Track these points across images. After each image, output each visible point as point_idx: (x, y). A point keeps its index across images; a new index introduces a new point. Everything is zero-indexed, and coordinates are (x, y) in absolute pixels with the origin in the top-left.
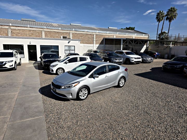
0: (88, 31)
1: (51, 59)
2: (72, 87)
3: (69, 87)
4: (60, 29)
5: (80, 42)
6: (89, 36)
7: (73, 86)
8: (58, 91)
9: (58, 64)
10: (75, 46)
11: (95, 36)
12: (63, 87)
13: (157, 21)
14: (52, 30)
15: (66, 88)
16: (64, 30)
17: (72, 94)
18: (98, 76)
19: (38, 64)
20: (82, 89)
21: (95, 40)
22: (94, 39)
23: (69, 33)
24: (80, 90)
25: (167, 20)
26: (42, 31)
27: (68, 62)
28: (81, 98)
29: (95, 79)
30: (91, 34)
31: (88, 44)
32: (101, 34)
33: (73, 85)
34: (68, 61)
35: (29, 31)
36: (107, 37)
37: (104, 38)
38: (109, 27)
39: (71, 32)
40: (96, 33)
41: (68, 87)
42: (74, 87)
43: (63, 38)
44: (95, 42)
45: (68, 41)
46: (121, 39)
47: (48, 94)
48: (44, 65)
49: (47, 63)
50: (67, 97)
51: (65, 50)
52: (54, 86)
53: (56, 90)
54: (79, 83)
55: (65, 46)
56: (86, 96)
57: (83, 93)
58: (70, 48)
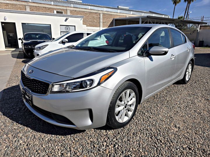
0: (92, 8)
1: (38, 41)
2: (91, 84)
4: (52, 4)
5: (82, 20)
6: (94, 16)
7: (95, 84)
9: (48, 45)
10: (75, 26)
11: (101, 15)
12: (56, 88)
13: (174, 4)
14: (40, 5)
15: (68, 92)
16: (58, 6)
18: (166, 50)
19: (19, 51)
20: (123, 93)
21: (101, 21)
22: (101, 19)
23: (66, 10)
25: (185, 2)
26: (25, 6)
30: (96, 13)
32: (111, 13)
35: (5, 4)
36: (117, 18)
37: (113, 20)
38: (118, 7)
39: (68, 8)
40: (103, 12)
41: (75, 88)
42: (99, 84)
43: (57, 13)
44: (101, 24)
45: (65, 18)
46: (139, 18)
47: (14, 108)
48: (25, 50)
49: (30, 46)
50: (73, 124)
51: (61, 32)
52: (27, 85)
53: (31, 98)
54: (116, 70)
55: (60, 25)
56: (131, 111)
57: (126, 103)
58: (69, 29)
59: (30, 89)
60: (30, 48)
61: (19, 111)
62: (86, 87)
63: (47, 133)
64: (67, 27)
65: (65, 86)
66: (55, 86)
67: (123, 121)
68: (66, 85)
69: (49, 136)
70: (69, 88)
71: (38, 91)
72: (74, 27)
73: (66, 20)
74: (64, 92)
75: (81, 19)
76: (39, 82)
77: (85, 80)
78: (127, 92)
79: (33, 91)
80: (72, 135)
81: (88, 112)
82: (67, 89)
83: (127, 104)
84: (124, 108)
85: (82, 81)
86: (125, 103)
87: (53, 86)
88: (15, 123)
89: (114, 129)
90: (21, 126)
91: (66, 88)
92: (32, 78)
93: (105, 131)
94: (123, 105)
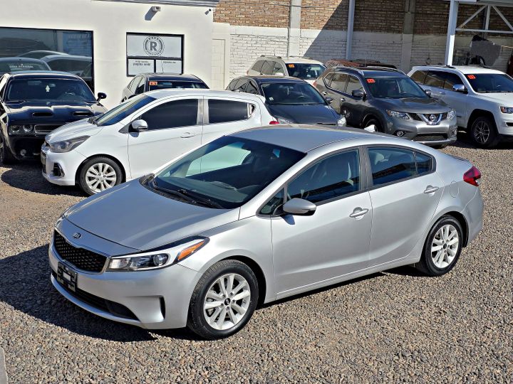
1: (52, 108)
2: (165, 262)
3: (151, 262)
5: (211, 13)
7: (171, 261)
8: (86, 282)
9: (87, 137)
10: (182, 36)
12: (115, 264)
15: (131, 270)
17: (162, 300)
18: (312, 206)
20: (222, 279)
21: (297, 1)
24: (210, 281)
27: (144, 123)
28: (216, 326)
29: (292, 222)
31: (257, 24)
33: (173, 253)
34: (143, 117)
41: (143, 265)
42: (176, 261)
44: (296, 13)
45: (148, 7)
47: (30, 300)
48: (10, 140)
49: (27, 127)
50: (136, 318)
51: (128, 58)
52: (68, 256)
53: (75, 277)
54: (207, 240)
55: (128, 33)
56: (241, 314)
57: (227, 297)
58: (158, 47)
59: (74, 263)
60: (27, 135)
61: (42, 304)
62: (158, 265)
63: (95, 335)
64: (154, 39)
65: (128, 262)
66: (114, 261)
67: (221, 327)
68: (130, 261)
69: (97, 341)
70: (134, 265)
71: (87, 267)
72: (180, 38)
73: (151, 14)
74: (126, 270)
75: (208, 9)
76: (91, 253)
77: (156, 255)
78: (228, 276)
79: (79, 267)
80: (134, 342)
81: (158, 303)
82: (131, 266)
83: (229, 300)
84: (222, 304)
85: (153, 256)
86: (224, 296)
87: (111, 260)
88: (40, 321)
89: (204, 340)
90: (51, 326)
91: (129, 264)
92: (78, 247)
93: (188, 341)
94: (220, 299)
